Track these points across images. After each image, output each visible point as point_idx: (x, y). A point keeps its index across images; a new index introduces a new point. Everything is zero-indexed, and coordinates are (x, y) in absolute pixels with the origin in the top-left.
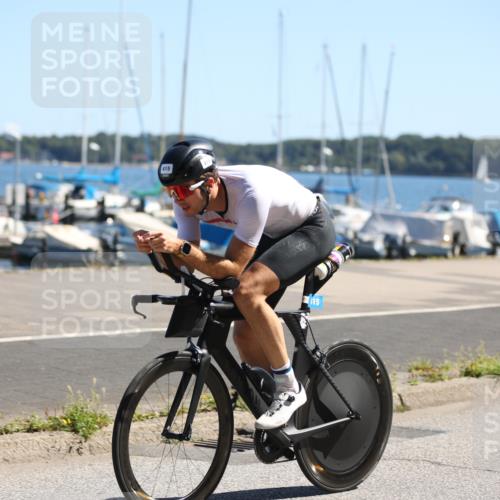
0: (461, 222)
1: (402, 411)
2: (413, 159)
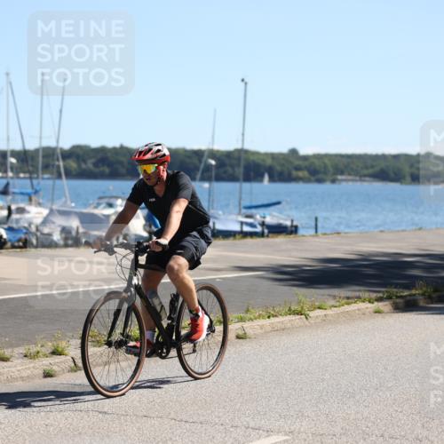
1: (76, 371)
2: (84, 166)
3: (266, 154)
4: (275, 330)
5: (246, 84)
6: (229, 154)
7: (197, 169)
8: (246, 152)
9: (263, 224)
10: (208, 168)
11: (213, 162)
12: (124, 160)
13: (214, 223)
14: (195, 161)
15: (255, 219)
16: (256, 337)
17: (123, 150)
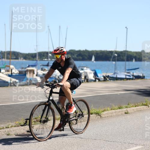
0: (86, 73)
2: (73, 57)
3: (134, 52)
4: (138, 111)
5: (127, 29)
6: (121, 52)
7: (111, 57)
8: (127, 51)
9: (133, 75)
10: (115, 57)
11: (116, 55)
12: (87, 54)
13: (117, 75)
14: (110, 54)
15: (130, 74)
16: (131, 113)
17: (86, 51)
